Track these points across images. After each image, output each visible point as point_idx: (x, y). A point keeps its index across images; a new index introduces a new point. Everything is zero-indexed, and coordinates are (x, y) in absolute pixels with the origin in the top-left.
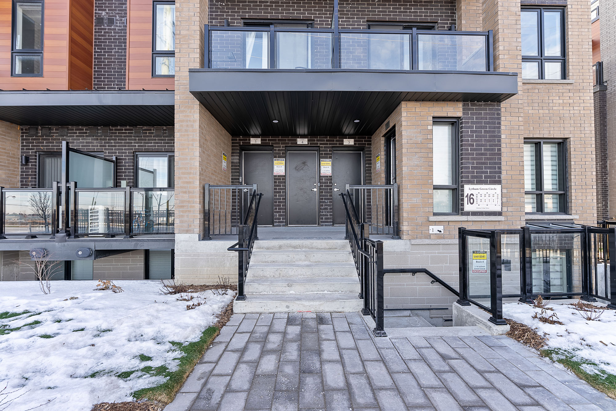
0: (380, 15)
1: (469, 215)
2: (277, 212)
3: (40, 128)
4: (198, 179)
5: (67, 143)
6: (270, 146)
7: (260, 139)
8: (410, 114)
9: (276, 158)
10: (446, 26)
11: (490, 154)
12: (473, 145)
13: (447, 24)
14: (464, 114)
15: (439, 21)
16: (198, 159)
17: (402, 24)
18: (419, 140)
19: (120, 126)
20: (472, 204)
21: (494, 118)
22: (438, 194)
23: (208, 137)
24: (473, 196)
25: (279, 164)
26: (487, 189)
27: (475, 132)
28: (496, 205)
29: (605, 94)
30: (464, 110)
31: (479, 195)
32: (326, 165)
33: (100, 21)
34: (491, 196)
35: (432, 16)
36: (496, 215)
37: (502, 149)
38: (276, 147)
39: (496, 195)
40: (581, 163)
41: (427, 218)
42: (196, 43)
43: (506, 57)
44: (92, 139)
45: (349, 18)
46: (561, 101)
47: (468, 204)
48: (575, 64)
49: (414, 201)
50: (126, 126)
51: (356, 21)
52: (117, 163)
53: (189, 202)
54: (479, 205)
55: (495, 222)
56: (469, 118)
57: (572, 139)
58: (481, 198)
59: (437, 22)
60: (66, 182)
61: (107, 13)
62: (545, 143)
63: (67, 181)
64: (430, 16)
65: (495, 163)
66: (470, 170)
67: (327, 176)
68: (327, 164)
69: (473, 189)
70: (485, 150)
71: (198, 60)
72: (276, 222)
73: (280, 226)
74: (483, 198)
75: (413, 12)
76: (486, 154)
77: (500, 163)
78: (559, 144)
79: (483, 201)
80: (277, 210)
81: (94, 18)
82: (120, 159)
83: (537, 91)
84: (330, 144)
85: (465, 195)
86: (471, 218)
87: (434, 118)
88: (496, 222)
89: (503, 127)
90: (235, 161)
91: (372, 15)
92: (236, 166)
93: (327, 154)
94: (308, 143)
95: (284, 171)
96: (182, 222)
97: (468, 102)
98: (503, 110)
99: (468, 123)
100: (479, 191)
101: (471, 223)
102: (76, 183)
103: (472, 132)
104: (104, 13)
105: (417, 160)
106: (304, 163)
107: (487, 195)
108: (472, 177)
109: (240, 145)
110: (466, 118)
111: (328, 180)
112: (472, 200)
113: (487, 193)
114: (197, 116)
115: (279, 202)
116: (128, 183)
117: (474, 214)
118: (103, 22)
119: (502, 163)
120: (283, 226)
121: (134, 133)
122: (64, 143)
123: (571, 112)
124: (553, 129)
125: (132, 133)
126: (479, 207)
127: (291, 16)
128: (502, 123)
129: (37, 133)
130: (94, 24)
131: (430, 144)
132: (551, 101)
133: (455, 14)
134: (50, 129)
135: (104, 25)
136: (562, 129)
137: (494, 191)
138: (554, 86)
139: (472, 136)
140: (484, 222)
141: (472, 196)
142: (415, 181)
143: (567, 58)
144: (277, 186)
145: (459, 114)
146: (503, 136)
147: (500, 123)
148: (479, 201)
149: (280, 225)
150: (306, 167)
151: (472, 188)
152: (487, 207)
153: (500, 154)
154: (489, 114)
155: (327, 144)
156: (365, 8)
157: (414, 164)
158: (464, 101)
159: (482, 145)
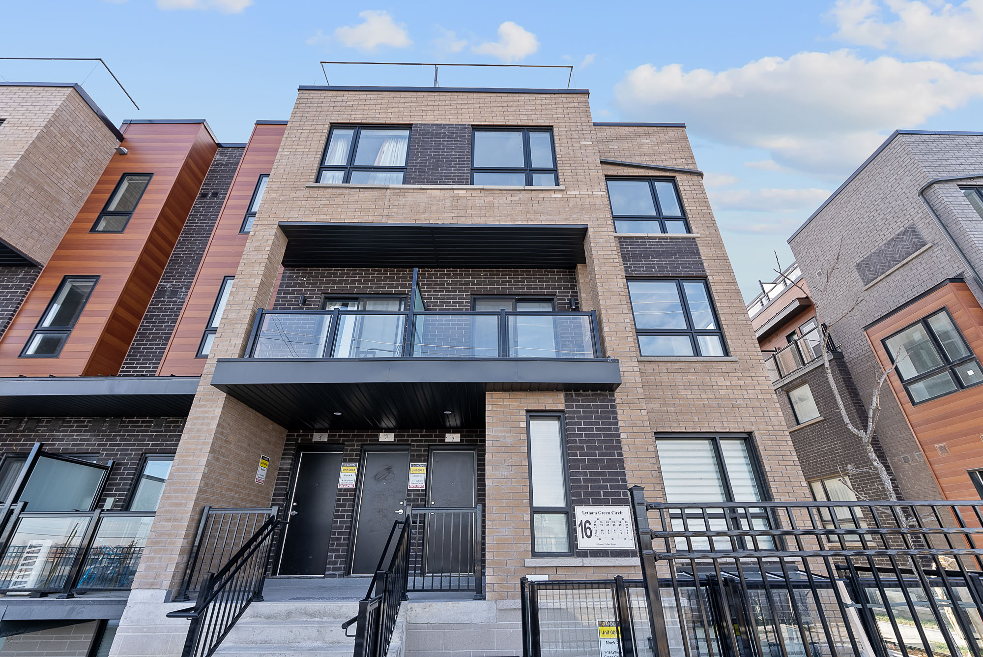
0: (487, 288)
1: (587, 557)
2: (334, 551)
3: (26, 420)
4: (194, 499)
5: (42, 445)
6: (340, 444)
7: (326, 435)
8: (497, 407)
9: (346, 462)
10: (566, 298)
11: (608, 461)
12: (582, 448)
13: (567, 296)
14: (567, 406)
15: (558, 294)
16: (202, 469)
17: (514, 297)
18: (509, 441)
19: (137, 416)
20: (589, 537)
21: (608, 412)
22: (545, 520)
23: (231, 438)
24: (590, 524)
25: (348, 471)
26: (609, 513)
27: (584, 430)
28: (625, 539)
29: (844, 362)
30: (566, 401)
31: (598, 523)
32: (417, 472)
33: (162, 292)
34: (617, 523)
35: (549, 289)
36: (628, 556)
37: (623, 453)
38: (348, 445)
39: (623, 523)
40: (780, 468)
41: (522, 561)
42: (242, 328)
43: (613, 338)
44: (91, 436)
45: (449, 292)
46: (728, 383)
47: (583, 538)
48: (734, 338)
49: (502, 532)
50: (145, 417)
51: (458, 295)
52: (112, 471)
53: (170, 535)
54: (600, 539)
55: (628, 568)
56: (574, 412)
57: (756, 433)
58: (602, 528)
59: (555, 295)
60: (12, 503)
61: (173, 285)
62: (722, 438)
63: (15, 501)
64: (546, 289)
65: (617, 474)
66: (582, 484)
67: (418, 490)
68: (419, 470)
69: (589, 513)
70: (600, 454)
71: (240, 346)
72: (329, 569)
73: (333, 576)
74: (605, 527)
75: (526, 285)
76: (602, 461)
77: (624, 474)
78: (745, 439)
79: (606, 532)
80: (335, 548)
81: (156, 290)
82: (118, 464)
83: (692, 370)
84: (426, 441)
85: (578, 523)
86: (589, 561)
87: (527, 411)
88: (630, 568)
89: (621, 424)
90: (285, 467)
91: (477, 288)
92: (284, 474)
93: (421, 456)
94: (395, 440)
95: (354, 483)
96: (148, 568)
97: (571, 391)
98: (618, 401)
99: (573, 418)
100: (597, 516)
101: (591, 571)
102: (26, 504)
103: (579, 429)
104: (169, 285)
105: (506, 470)
106: (388, 469)
107: (611, 523)
108: (586, 494)
109: (297, 443)
110: (570, 412)
111: (418, 495)
112: (588, 531)
113: (610, 519)
114: (218, 412)
115: (339, 533)
116: (117, 501)
117: (595, 553)
118: (164, 294)
119: (626, 473)
120: (340, 576)
121: (152, 427)
122: (37, 445)
123: (746, 396)
124: (726, 420)
125: (150, 426)
126: (600, 542)
127: (381, 290)
128: (619, 418)
129: (19, 426)
130: (153, 296)
131: (523, 448)
132: (714, 383)
133: (576, 286)
134: (39, 421)
135: (164, 298)
136: (739, 420)
137: (620, 517)
138: (714, 364)
139: (581, 436)
140: (612, 568)
141: (588, 525)
142: (503, 501)
143: (722, 330)
144: (341, 506)
145: (561, 406)
146: (623, 436)
147: (616, 418)
148: (599, 532)
149: (334, 574)
150: (391, 474)
151: (586, 512)
152: (613, 542)
153: (622, 461)
154: (601, 406)
155: (421, 441)
156: (470, 281)
157: (502, 475)
158: (565, 391)
159: (596, 448)
